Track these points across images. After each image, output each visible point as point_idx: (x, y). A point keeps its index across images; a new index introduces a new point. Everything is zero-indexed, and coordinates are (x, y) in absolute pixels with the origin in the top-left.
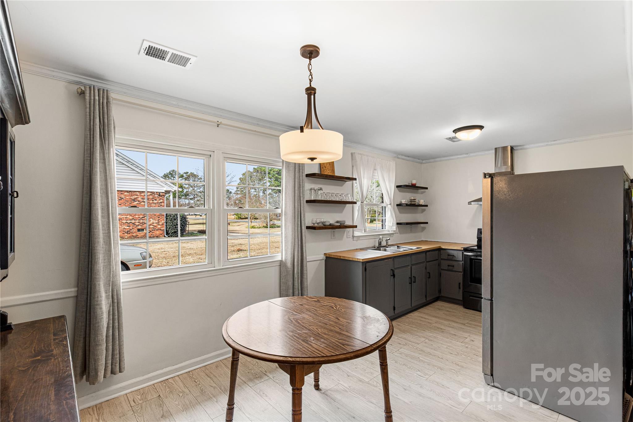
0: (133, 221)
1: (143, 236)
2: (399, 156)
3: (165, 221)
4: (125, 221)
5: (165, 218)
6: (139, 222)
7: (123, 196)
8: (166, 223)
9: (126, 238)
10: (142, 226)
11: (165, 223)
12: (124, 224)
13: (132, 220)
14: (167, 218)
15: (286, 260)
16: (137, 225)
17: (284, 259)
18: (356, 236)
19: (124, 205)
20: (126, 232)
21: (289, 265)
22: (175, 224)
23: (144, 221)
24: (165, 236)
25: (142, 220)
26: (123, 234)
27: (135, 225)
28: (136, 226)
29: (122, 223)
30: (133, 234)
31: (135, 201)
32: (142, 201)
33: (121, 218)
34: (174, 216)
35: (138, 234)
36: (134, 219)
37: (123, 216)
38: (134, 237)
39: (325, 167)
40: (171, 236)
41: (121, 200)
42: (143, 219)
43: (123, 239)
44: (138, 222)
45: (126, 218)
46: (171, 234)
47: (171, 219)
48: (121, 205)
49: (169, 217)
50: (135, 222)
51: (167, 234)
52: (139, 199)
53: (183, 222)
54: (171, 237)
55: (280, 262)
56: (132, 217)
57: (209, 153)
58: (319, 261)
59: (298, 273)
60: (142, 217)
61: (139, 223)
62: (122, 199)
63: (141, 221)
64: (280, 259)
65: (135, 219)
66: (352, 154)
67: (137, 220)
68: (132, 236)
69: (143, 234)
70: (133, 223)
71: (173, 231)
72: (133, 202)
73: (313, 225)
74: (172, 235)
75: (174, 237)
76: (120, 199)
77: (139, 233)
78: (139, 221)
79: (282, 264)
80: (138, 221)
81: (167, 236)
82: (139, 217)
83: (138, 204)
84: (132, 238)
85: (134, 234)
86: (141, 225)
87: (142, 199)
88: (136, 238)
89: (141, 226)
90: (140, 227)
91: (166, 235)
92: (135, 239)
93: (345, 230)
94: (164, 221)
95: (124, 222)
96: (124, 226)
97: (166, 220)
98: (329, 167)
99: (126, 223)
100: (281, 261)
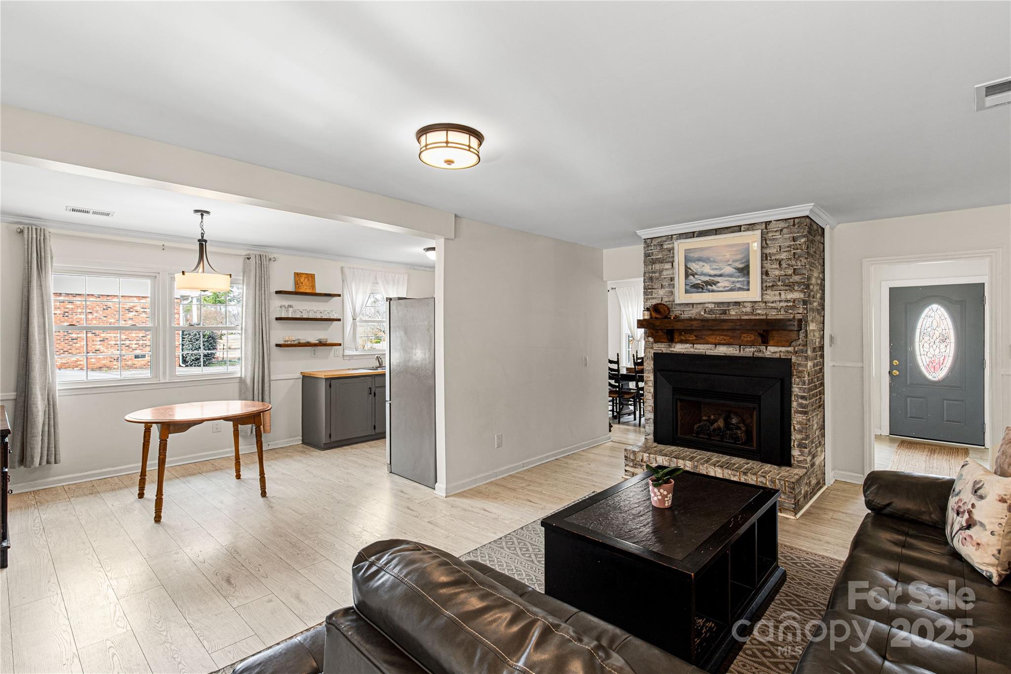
0: (127, 342)
1: (145, 365)
2: (415, 267)
3: (181, 343)
4: (114, 342)
5: (181, 338)
6: (138, 344)
7: (109, 304)
8: (183, 345)
9: (115, 369)
10: (142, 350)
11: (181, 346)
12: (111, 346)
13: (125, 341)
14: (184, 338)
15: (245, 377)
16: (134, 348)
17: (243, 376)
18: (346, 356)
19: (112, 317)
20: (115, 359)
21: (249, 381)
22: (197, 347)
23: (145, 342)
24: (180, 366)
25: (143, 340)
26: (111, 361)
27: (130, 348)
28: (133, 350)
29: (109, 344)
30: (127, 363)
31: (131, 312)
32: (143, 312)
33: (108, 338)
34: (196, 335)
35: (136, 363)
36: (128, 339)
37: (110, 335)
38: (128, 366)
39: (302, 283)
40: (191, 365)
41: (107, 309)
42: (144, 338)
43: (110, 370)
44: (135, 344)
45: (115, 337)
46: (191, 362)
47: (191, 339)
48: (106, 317)
49: (187, 336)
50: (130, 344)
51: (184, 361)
52: (138, 308)
53: (210, 344)
54: (191, 367)
55: (239, 379)
56: (126, 335)
57: (154, 275)
58: (294, 380)
59: (259, 390)
60: (142, 337)
61: (137, 346)
62: (108, 307)
63: (141, 342)
64: (239, 376)
65: (130, 339)
66: (342, 268)
67: (133, 341)
68: (126, 365)
69: (144, 362)
70: (127, 345)
71: (193, 358)
72: (127, 312)
73: (284, 343)
74: (193, 364)
75: (195, 366)
76: (105, 308)
77: (138, 361)
78: (138, 342)
79: (241, 381)
80: (135, 342)
81: (184, 366)
82: (137, 337)
83: (135, 315)
84: (126, 368)
85: (130, 363)
86: (141, 347)
87: (142, 308)
88: (133, 368)
89: (140, 350)
90: (138, 352)
91: (183, 363)
92: (131, 370)
93: (332, 349)
94: (179, 342)
95: (111, 344)
96: (112, 350)
97: (183, 341)
98: (307, 284)
99: (115, 344)
100: (241, 378)
